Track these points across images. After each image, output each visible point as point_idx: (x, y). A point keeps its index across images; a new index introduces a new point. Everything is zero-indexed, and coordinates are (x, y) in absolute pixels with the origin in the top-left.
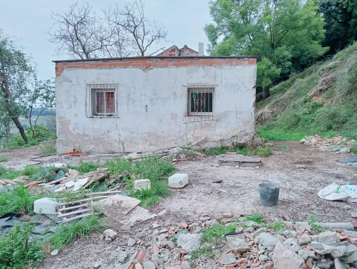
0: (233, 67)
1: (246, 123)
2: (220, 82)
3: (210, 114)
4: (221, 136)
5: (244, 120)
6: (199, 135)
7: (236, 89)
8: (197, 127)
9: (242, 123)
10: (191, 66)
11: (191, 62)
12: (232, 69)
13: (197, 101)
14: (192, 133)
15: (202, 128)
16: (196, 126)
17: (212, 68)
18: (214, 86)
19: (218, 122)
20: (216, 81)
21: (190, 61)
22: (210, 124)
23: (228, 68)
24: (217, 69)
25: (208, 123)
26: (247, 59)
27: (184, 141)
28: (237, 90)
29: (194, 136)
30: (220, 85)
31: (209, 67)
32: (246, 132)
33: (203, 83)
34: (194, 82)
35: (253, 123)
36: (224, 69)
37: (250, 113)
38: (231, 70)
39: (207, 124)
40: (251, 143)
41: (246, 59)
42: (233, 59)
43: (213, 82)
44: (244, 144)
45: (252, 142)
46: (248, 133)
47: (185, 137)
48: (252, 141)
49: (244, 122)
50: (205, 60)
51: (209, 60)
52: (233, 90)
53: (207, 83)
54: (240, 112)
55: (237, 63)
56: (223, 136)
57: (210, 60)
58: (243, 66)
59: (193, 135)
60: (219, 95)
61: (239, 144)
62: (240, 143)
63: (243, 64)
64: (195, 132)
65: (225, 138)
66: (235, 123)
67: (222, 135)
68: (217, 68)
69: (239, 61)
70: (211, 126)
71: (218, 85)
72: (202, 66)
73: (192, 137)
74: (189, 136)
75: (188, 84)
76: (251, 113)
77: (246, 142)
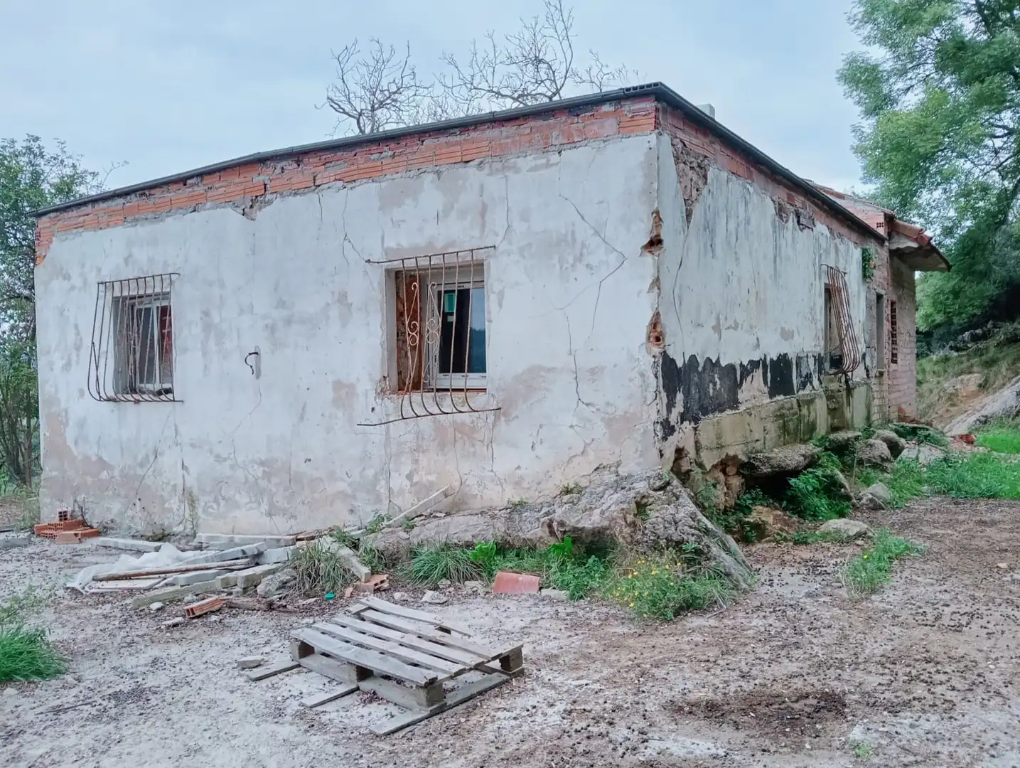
0: (554, 158)
1: (619, 425)
2: (502, 234)
3: (473, 380)
4: (518, 484)
5: (610, 410)
6: (432, 478)
7: (571, 261)
8: (423, 439)
9: (602, 424)
10: (394, 176)
11: (393, 156)
12: (548, 165)
13: (415, 325)
14: (406, 470)
15: (442, 446)
16: (419, 435)
17: (471, 170)
18: (479, 255)
19: (503, 419)
20: (486, 230)
21: (390, 153)
22: (474, 429)
23: (533, 164)
24: (490, 174)
25: (463, 424)
26: (612, 109)
27: (378, 500)
28: (573, 266)
29: (416, 479)
30: (502, 247)
31: (461, 170)
32: (623, 471)
33: (439, 245)
34: (405, 244)
35: (651, 428)
36: (517, 170)
37: (634, 374)
38: (543, 172)
39: (458, 427)
40: (627, 530)
41: (606, 108)
42: (552, 121)
43: (476, 233)
44: (598, 533)
45: (634, 524)
46: (630, 476)
47: (383, 483)
48: (630, 518)
49: (609, 422)
50: (443, 140)
51: (458, 138)
52: (558, 266)
53: (452, 244)
54: (593, 371)
55: (570, 136)
56: (525, 485)
57: (463, 137)
58: (595, 145)
59: (409, 477)
60: (501, 295)
61: (575, 529)
62: (580, 526)
63: (596, 137)
64: (417, 461)
65: (531, 496)
66: (571, 427)
67: (522, 478)
68: (487, 170)
69: (577, 123)
70: (475, 436)
71: (495, 247)
72: (430, 167)
73: (408, 483)
74: (398, 482)
75: (387, 251)
76: (642, 375)
77: (606, 523)
